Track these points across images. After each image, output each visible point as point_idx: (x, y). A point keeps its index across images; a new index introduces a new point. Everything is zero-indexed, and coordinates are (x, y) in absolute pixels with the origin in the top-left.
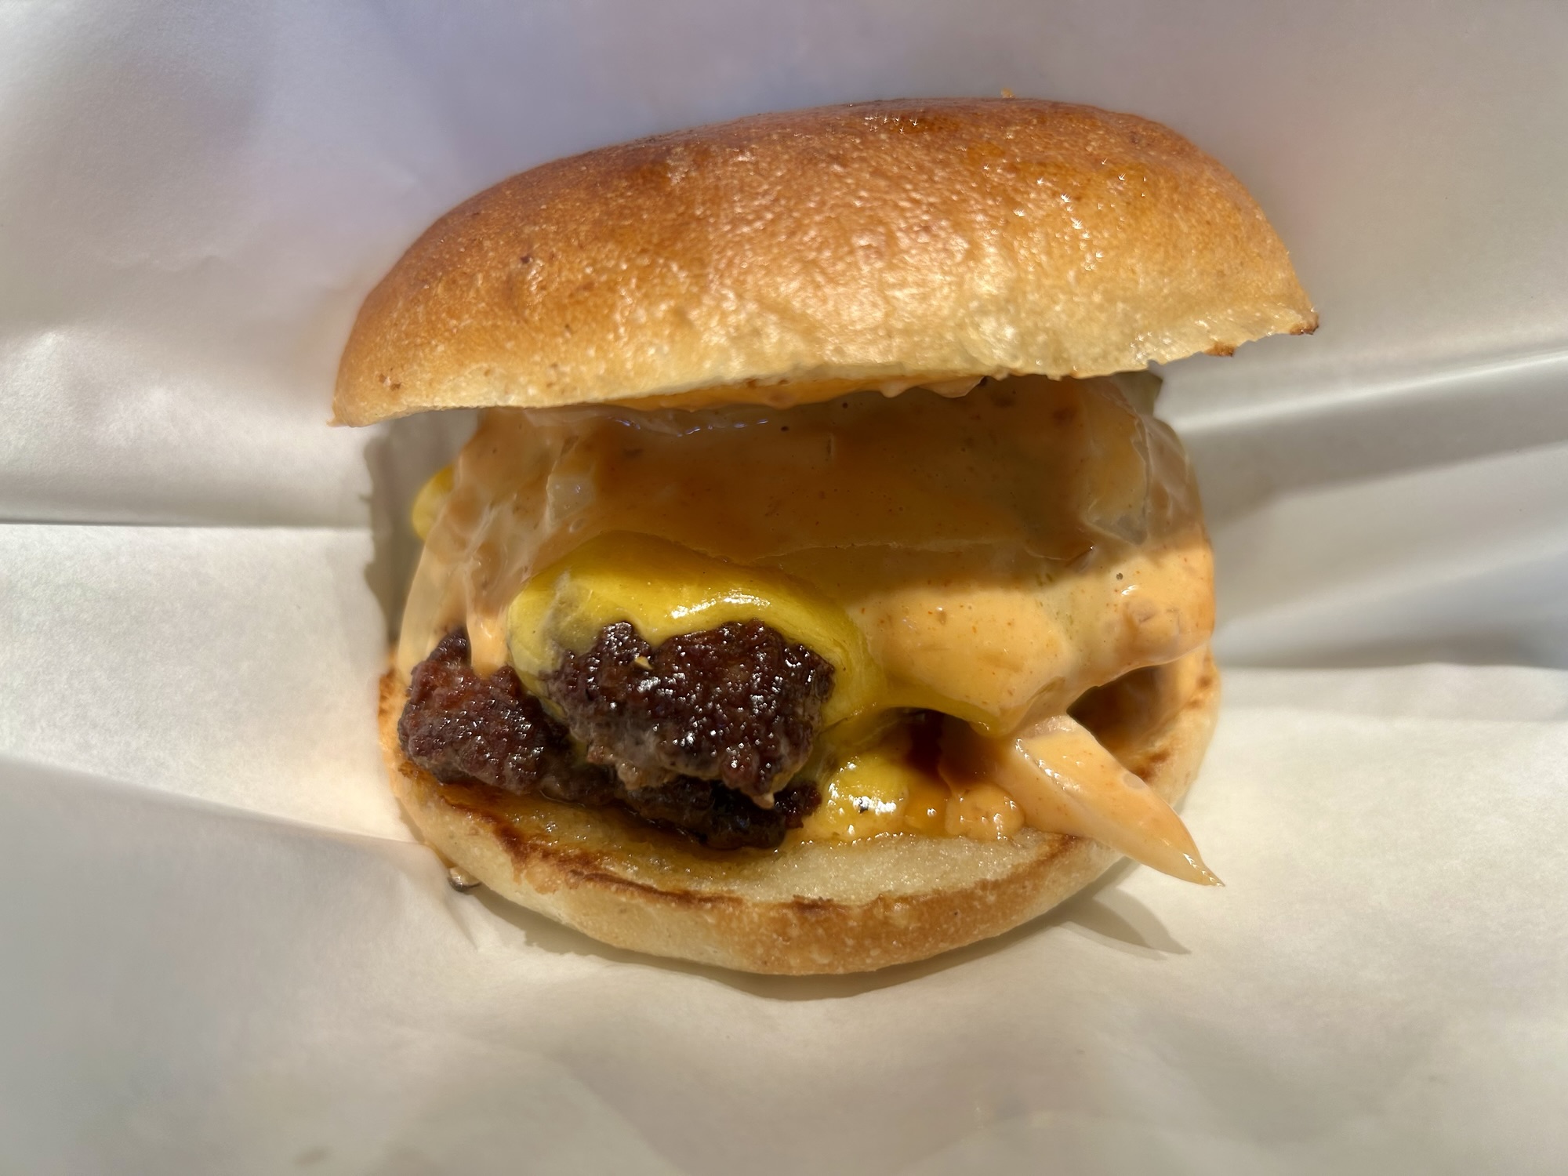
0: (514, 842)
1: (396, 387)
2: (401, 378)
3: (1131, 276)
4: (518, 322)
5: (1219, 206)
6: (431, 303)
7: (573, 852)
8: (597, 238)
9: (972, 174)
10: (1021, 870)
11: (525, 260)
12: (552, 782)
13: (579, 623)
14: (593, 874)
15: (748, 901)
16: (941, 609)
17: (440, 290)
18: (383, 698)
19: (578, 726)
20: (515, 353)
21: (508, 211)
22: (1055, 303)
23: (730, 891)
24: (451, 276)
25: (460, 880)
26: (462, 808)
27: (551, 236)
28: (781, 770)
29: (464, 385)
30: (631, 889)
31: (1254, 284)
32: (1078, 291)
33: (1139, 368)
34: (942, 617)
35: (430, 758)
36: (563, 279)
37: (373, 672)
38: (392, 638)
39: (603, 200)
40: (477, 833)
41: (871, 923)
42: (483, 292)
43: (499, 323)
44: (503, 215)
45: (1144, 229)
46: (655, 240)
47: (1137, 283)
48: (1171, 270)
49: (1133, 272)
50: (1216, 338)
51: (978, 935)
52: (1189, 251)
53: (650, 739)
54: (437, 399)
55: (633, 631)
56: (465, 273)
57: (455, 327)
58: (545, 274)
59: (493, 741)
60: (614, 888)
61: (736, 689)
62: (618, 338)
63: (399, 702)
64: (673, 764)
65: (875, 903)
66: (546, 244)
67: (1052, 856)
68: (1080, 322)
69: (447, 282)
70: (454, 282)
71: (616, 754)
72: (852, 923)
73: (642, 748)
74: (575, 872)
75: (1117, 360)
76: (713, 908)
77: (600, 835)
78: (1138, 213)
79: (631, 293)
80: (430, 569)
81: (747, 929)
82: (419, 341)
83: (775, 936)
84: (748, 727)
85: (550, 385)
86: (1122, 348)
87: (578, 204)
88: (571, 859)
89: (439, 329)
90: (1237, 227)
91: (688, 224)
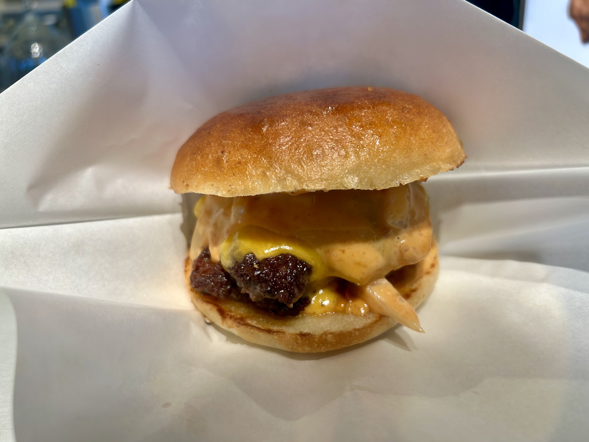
0: (222, 313)
1: (187, 185)
2: (189, 183)
3: (395, 159)
4: (220, 172)
5: (428, 132)
6: (197, 161)
7: (238, 316)
8: (242, 147)
9: (349, 129)
10: (366, 325)
11: (222, 152)
12: (233, 295)
13: (240, 254)
14: (244, 323)
15: (287, 332)
16: (343, 249)
17: (199, 158)
18: (186, 266)
19: (239, 282)
20: (219, 181)
21: (218, 134)
22: (371, 169)
23: (282, 329)
24: (202, 154)
25: (208, 321)
26: (208, 302)
27: (230, 145)
28: (295, 297)
29: (206, 188)
30: (254, 328)
31: (437, 156)
32: (378, 165)
33: (397, 186)
34: (343, 251)
35: (199, 289)
36: (233, 159)
37: (183, 258)
38: (189, 246)
39: (244, 134)
40: (212, 310)
41: (321, 340)
42: (211, 160)
43: (215, 171)
44: (217, 135)
45: (400, 144)
46: (258, 149)
47: (397, 161)
48: (409, 156)
49: (396, 158)
50: (422, 176)
51: (354, 343)
52: (415, 149)
53: (258, 288)
54: (199, 191)
55: (254, 256)
56: (206, 153)
57: (203, 170)
58: (228, 157)
59: (216, 284)
60: (249, 327)
61: (282, 274)
62: (247, 179)
63: (190, 268)
64: (264, 295)
65: (323, 334)
66: (228, 147)
67: (376, 322)
68: (378, 174)
69: (201, 155)
70: (203, 156)
71: (249, 291)
72: (316, 340)
73: (256, 290)
74: (239, 323)
75: (390, 184)
76: (277, 334)
77: (247, 311)
78: (399, 139)
79: (251, 165)
80: (199, 229)
81: (286, 340)
82: (193, 173)
83: (294, 343)
84: (286, 285)
85: (229, 191)
86: (392, 181)
87: (237, 135)
88: (238, 319)
89: (199, 170)
90: (433, 138)
91: (267, 145)
